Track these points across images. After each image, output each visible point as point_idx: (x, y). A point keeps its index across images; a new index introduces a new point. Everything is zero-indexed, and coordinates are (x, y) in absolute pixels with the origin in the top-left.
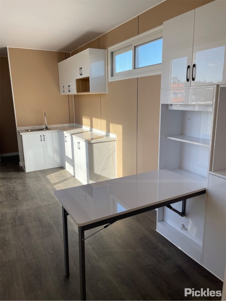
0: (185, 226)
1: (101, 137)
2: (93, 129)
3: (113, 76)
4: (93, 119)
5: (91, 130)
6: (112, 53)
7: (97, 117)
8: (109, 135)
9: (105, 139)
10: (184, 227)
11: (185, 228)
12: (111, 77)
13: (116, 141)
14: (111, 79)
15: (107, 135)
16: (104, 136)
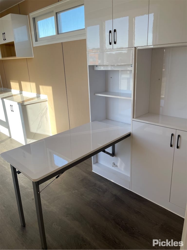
0: (116, 164)
1: (32, 99)
2: (23, 92)
3: (37, 41)
4: (22, 82)
5: (21, 93)
6: (34, 19)
7: (25, 80)
8: (40, 97)
9: (36, 100)
10: (114, 165)
11: (116, 165)
12: (36, 42)
13: (47, 101)
14: (36, 44)
15: (38, 97)
16: (35, 97)
